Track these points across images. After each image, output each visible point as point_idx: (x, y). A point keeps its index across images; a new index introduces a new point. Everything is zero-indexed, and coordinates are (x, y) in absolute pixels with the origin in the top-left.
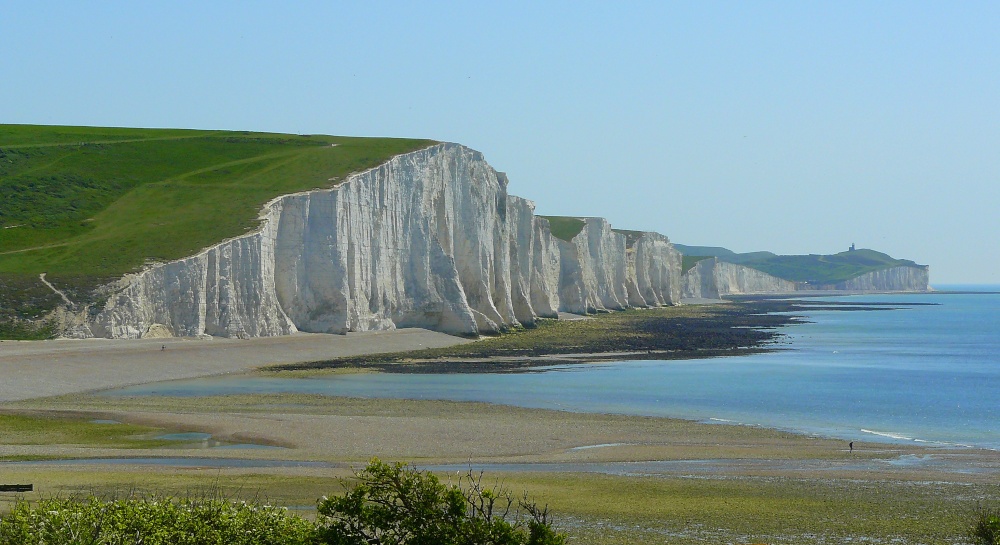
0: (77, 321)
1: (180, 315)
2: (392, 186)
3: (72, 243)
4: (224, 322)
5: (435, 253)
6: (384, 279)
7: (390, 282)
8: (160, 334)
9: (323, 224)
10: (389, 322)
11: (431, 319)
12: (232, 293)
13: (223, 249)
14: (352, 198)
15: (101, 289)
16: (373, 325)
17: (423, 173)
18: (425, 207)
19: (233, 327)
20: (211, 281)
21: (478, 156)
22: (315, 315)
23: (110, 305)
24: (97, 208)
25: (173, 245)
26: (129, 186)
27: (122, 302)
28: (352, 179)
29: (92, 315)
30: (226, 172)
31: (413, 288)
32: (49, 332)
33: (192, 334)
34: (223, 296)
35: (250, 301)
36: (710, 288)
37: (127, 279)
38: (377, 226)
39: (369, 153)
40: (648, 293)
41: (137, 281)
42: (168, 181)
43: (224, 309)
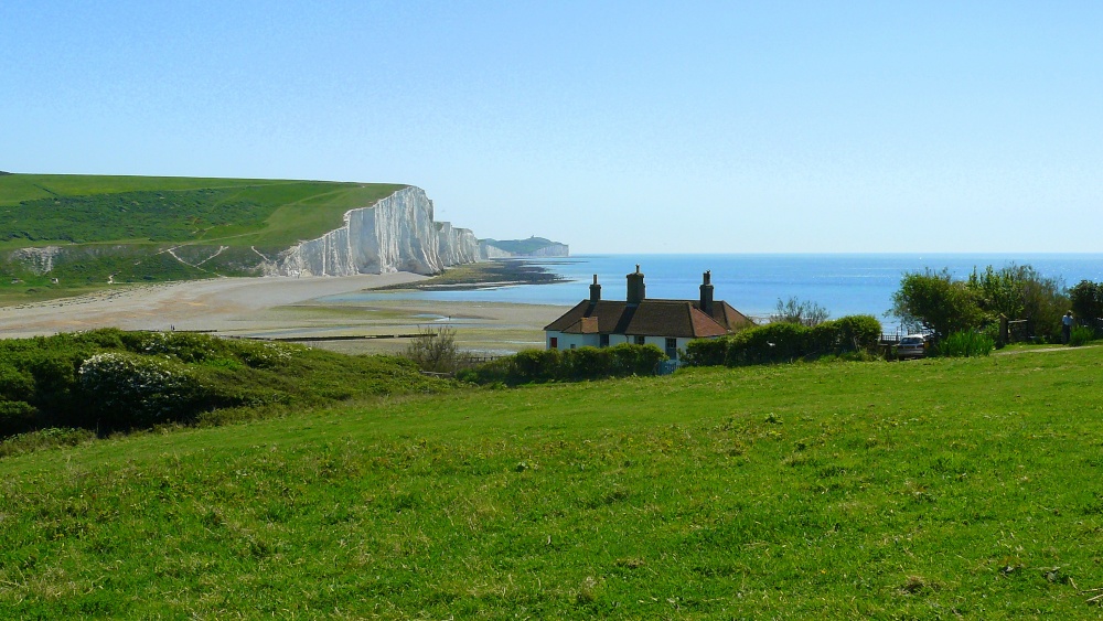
0: (272, 268)
1: (316, 268)
2: (394, 206)
3: (262, 232)
4: (333, 269)
5: (413, 237)
6: (392, 249)
7: (394, 251)
8: (307, 274)
9: (369, 223)
10: (394, 269)
11: (410, 267)
12: (336, 255)
13: (331, 234)
14: (381, 209)
15: (281, 253)
16: (388, 270)
17: (406, 200)
18: (407, 216)
19: (337, 271)
20: (327, 249)
21: (423, 192)
22: (366, 265)
23: (286, 261)
24: (267, 216)
25: (311, 233)
26: (279, 205)
27: (291, 259)
28: (380, 201)
29: (279, 266)
30: (320, 199)
31: (403, 253)
32: (259, 273)
33: (321, 275)
34: (332, 257)
35: (344, 259)
36: (484, 255)
37: (292, 248)
38: (389, 224)
39: (384, 191)
40: (465, 257)
41: (296, 249)
42: (294, 204)
43: (333, 262)
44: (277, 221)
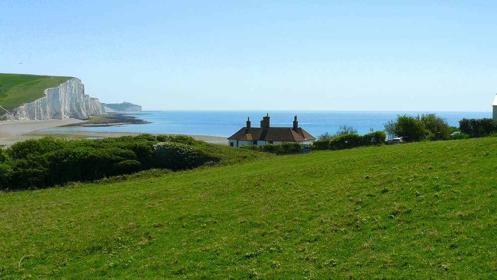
0: (11, 116)
1: (32, 116)
2: (68, 87)
3: (5, 99)
4: (40, 117)
5: (76, 102)
6: (66, 108)
7: (67, 108)
8: (28, 119)
9: (56, 95)
10: (68, 117)
11: (75, 116)
12: (41, 110)
13: (39, 100)
14: (61, 88)
15: (15, 109)
16: (65, 118)
17: (73, 84)
18: (73, 92)
19: (42, 118)
20: (37, 108)
21: (80, 81)
22: (55, 115)
23: (18, 113)
24: (6, 91)
25: (29, 99)
26: (11, 86)
27: (20, 112)
28: (61, 85)
29: (14, 115)
30: (32, 83)
31: (72, 110)
32: (5, 119)
33: (34, 119)
34: (40, 111)
35: (45, 112)
36: (103, 110)
37: (21, 107)
38: (65, 96)
39: (63, 80)
40: (96, 111)
41: (23, 107)
42: (19, 85)
43: (40, 114)
44: (12, 93)
